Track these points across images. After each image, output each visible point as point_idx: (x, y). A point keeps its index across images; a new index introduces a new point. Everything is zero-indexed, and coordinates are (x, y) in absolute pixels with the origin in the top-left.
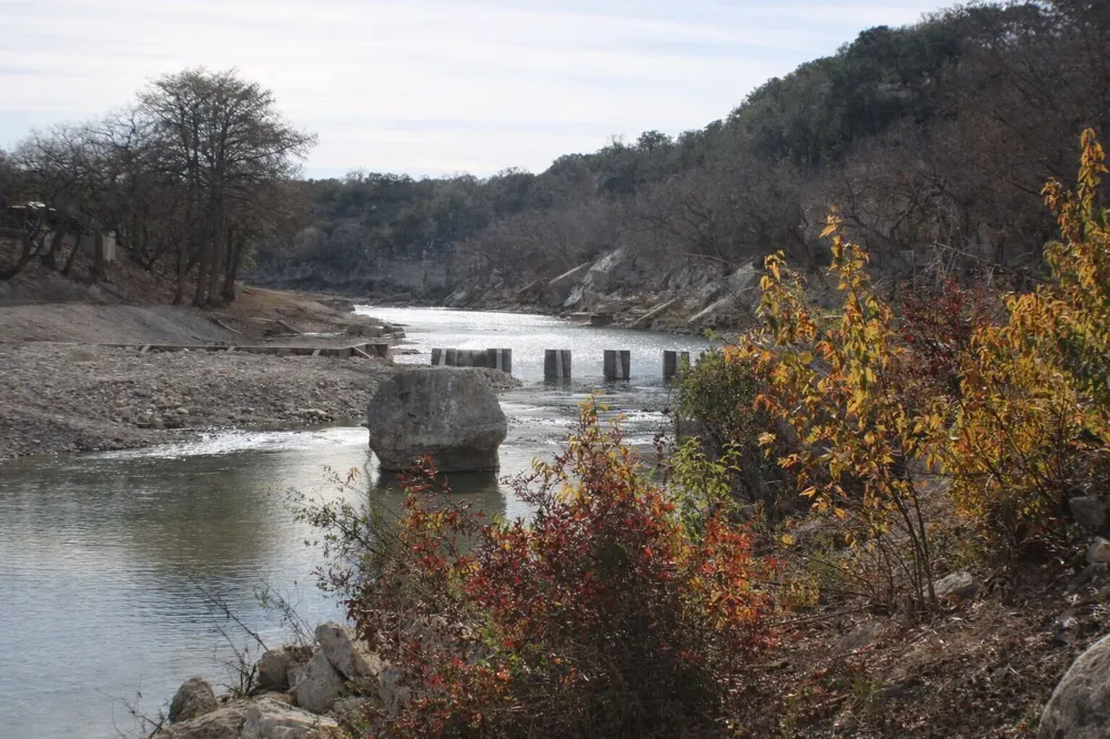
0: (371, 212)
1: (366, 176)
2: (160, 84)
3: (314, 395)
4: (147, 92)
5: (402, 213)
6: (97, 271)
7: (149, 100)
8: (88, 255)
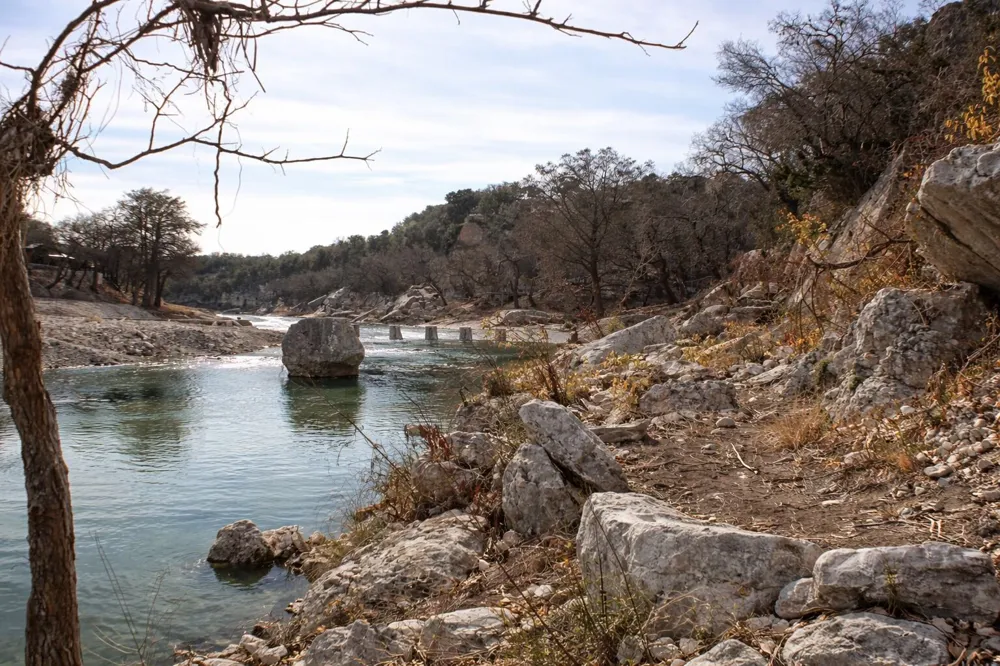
0: (222, 271)
1: (221, 254)
2: (129, 195)
3: (224, 340)
4: (122, 199)
5: (238, 271)
6: (93, 288)
7: (123, 205)
8: (89, 281)
